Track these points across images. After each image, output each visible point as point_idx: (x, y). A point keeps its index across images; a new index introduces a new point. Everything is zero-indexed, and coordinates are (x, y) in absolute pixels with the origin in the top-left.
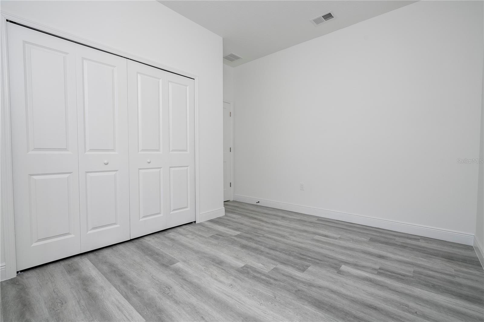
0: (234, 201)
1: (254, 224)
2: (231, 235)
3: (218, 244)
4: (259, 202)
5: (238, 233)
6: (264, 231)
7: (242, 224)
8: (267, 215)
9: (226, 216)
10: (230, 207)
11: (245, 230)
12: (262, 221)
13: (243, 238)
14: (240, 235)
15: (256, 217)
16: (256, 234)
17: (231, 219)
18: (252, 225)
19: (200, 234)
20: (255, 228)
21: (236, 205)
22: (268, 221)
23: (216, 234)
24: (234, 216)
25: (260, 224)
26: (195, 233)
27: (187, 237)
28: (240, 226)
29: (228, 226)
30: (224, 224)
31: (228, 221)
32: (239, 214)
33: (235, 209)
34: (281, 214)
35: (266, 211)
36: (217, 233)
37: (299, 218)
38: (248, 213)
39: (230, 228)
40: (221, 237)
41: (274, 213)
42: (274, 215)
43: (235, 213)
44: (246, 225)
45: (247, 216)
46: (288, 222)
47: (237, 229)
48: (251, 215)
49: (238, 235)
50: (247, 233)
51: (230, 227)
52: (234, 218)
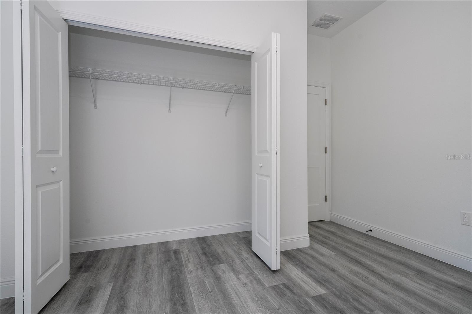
0: (331, 223)
1: (357, 276)
2: (307, 294)
3: (279, 309)
4: (371, 231)
5: (322, 291)
6: (375, 299)
7: (333, 270)
8: (384, 261)
9: (311, 248)
10: (322, 232)
11: (335, 288)
12: (372, 271)
13: (326, 308)
14: (324, 299)
15: (362, 260)
16: (356, 304)
17: (317, 256)
18: (352, 277)
19: (259, 276)
20: (355, 286)
21: (333, 229)
22: (385, 275)
23: (284, 285)
24: (324, 250)
25: (367, 278)
26: (252, 274)
27: (238, 278)
28: (329, 275)
29: (308, 270)
30: (303, 263)
31: (310, 259)
32: (334, 249)
33: (329, 238)
34: (414, 263)
35: (383, 250)
36: (286, 281)
37: (460, 283)
38: (349, 248)
39: (310, 275)
40: (288, 293)
41: (399, 257)
42: (400, 263)
43: (326, 244)
44: (340, 276)
45: (346, 256)
46: (433, 287)
47: (321, 282)
48: (354, 254)
49: (320, 296)
50: (338, 297)
51: (312, 272)
52: (323, 255)
